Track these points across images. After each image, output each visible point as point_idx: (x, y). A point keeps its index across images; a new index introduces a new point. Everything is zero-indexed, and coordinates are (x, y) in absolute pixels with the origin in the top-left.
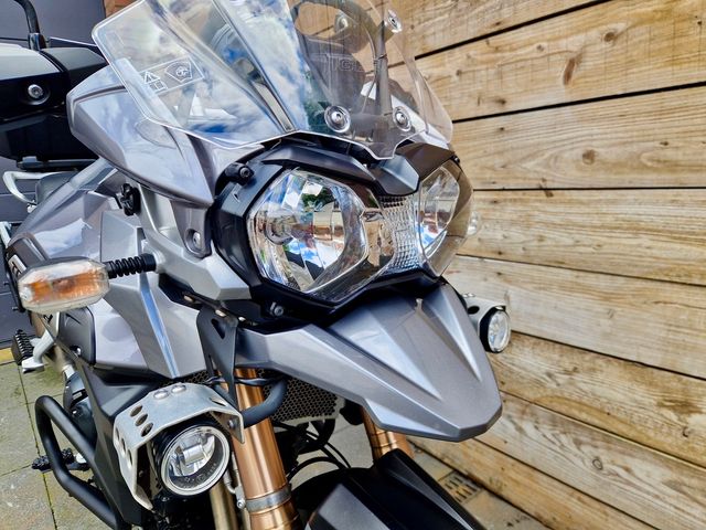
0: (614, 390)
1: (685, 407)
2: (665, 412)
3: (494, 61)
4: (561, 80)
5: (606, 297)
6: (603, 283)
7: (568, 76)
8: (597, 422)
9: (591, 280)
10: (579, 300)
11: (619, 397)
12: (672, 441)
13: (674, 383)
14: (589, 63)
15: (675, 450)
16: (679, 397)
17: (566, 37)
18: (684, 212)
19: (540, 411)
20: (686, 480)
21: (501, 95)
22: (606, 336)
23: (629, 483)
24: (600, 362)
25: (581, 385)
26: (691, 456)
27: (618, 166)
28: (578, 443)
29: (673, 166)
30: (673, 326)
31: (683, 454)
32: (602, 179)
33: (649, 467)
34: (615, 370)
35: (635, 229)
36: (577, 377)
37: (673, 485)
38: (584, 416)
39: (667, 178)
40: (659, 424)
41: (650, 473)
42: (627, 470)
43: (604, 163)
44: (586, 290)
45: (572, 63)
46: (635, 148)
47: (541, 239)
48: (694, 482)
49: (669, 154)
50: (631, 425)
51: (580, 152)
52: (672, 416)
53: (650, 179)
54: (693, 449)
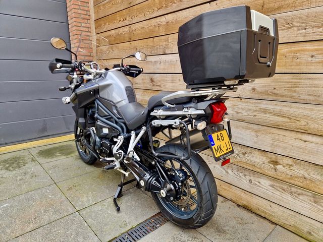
0: (258, 159)
1: (276, 163)
2: (270, 165)
5: (256, 131)
6: (255, 127)
8: (251, 169)
9: (252, 126)
10: (248, 132)
11: (258, 161)
12: (272, 173)
13: (273, 156)
15: (273, 176)
16: (275, 160)
18: (278, 108)
19: (234, 166)
20: (275, 184)
22: (255, 142)
23: (259, 186)
24: (253, 150)
25: (248, 158)
26: (277, 177)
27: (261, 93)
28: (245, 175)
29: (276, 95)
30: (274, 140)
31: (275, 177)
32: (257, 96)
33: (265, 181)
34: (257, 153)
35: (265, 111)
36: (246, 155)
37: (272, 186)
38: (247, 167)
39: (275, 98)
40: (268, 169)
41: (265, 183)
42: (259, 182)
43: (258, 92)
44: (250, 129)
46: (267, 89)
47: (238, 113)
48: (278, 185)
49: (275, 91)
50: (261, 169)
51: (251, 88)
52: (272, 166)
53: (270, 98)
54: (277, 175)
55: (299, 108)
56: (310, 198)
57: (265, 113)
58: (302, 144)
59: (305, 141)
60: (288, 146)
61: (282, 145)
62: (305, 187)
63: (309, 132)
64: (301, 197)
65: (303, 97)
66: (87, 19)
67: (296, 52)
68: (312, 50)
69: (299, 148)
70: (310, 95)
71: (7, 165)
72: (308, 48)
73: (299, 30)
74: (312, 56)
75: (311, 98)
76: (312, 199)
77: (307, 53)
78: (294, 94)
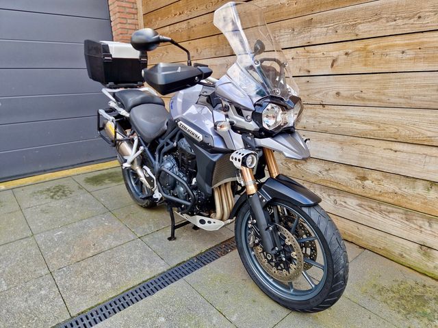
0: (343, 175)
1: (364, 178)
2: (358, 181)
3: (306, 56)
4: (330, 66)
5: (341, 143)
6: (340, 138)
7: (332, 65)
8: (336, 187)
9: (336, 137)
10: (332, 145)
11: (343, 177)
12: (359, 191)
13: (360, 170)
14: (339, 62)
15: (360, 194)
16: (362, 175)
17: (332, 51)
18: (366, 114)
19: (316, 186)
20: (363, 203)
21: (308, 69)
22: (340, 156)
23: (345, 207)
24: (338, 166)
25: (331, 175)
26: (365, 195)
27: (347, 98)
28: (329, 195)
29: (363, 99)
30: (361, 152)
31: (363, 195)
32: (341, 102)
33: (351, 200)
34: (343, 168)
35: (351, 119)
36: (330, 172)
37: (360, 205)
38: (332, 186)
39: (361, 103)
40: (355, 185)
41: (352, 202)
42: (345, 202)
43: (343, 96)
44: (334, 141)
45: (334, 61)
46: (353, 92)
47: (320, 123)
48: (365, 203)
49: (363, 95)
50: (347, 186)
51: (335, 92)
52: (360, 182)
53: (356, 103)
54: (365, 192)
55: (389, 113)
56: (401, 216)
57: (351, 122)
58: (392, 155)
59: (396, 151)
60: (376, 157)
61: (370, 157)
62: (396, 203)
63: (399, 140)
64: (391, 215)
65: (392, 100)
66: (134, 14)
67: (385, 47)
68: (402, 45)
69: (388, 159)
70: (400, 97)
71: (52, 194)
72: (398, 42)
73: (388, 22)
74: (403, 52)
75: (402, 100)
76: (404, 216)
77: (397, 48)
78: (383, 97)
